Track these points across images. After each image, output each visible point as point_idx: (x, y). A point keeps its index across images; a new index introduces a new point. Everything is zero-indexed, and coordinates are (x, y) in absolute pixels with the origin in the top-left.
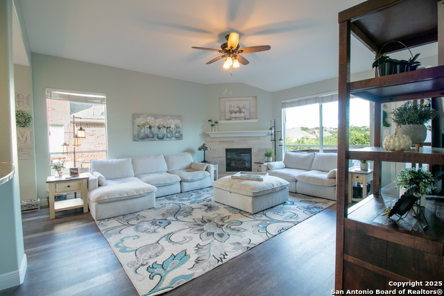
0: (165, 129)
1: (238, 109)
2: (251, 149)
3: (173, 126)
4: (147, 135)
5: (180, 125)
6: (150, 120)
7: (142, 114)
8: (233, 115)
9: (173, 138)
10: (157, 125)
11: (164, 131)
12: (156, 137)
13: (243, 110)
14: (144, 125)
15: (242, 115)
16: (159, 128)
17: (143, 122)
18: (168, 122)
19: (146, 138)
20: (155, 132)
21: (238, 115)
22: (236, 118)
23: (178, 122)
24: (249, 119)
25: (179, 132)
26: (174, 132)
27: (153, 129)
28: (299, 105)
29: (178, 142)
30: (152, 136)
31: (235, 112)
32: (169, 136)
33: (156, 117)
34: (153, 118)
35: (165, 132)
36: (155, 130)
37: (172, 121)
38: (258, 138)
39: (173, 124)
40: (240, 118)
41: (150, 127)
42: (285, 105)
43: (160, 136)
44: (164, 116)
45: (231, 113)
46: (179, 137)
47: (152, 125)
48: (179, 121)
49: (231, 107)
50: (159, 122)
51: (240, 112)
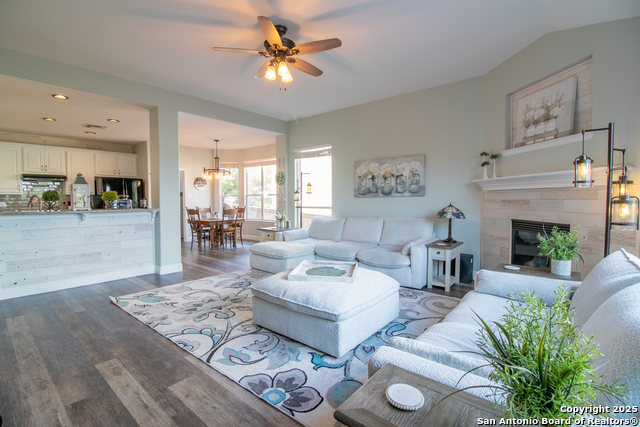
0: (393, 179)
1: (542, 112)
3: (406, 173)
4: (369, 189)
5: (421, 170)
6: (374, 168)
7: (364, 161)
8: (532, 131)
9: (406, 194)
10: (382, 174)
11: (392, 182)
12: (380, 191)
13: (555, 111)
14: (365, 176)
15: (551, 125)
16: (385, 178)
17: (364, 172)
18: (399, 167)
19: (367, 192)
20: (379, 185)
21: (541, 128)
22: (535, 137)
23: (416, 165)
25: (417, 183)
26: (408, 183)
27: (376, 180)
29: (416, 200)
30: (375, 190)
31: (536, 123)
32: (400, 189)
33: (381, 161)
34: (377, 165)
35: (393, 184)
36: (379, 182)
37: (405, 164)
39: (405, 169)
41: (373, 178)
43: (386, 189)
44: (393, 158)
45: (527, 127)
46: (419, 191)
47: (376, 174)
48: (418, 163)
49: (529, 109)
50: (386, 168)
51: (547, 118)
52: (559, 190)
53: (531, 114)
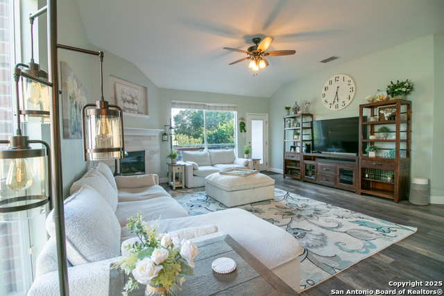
1: (130, 98)
2: (144, 151)
8: (127, 105)
22: (130, 110)
24: (142, 113)
31: (128, 102)
40: (133, 110)
42: (175, 105)
45: (124, 102)
49: (123, 93)
52: (141, 136)
53: (125, 96)
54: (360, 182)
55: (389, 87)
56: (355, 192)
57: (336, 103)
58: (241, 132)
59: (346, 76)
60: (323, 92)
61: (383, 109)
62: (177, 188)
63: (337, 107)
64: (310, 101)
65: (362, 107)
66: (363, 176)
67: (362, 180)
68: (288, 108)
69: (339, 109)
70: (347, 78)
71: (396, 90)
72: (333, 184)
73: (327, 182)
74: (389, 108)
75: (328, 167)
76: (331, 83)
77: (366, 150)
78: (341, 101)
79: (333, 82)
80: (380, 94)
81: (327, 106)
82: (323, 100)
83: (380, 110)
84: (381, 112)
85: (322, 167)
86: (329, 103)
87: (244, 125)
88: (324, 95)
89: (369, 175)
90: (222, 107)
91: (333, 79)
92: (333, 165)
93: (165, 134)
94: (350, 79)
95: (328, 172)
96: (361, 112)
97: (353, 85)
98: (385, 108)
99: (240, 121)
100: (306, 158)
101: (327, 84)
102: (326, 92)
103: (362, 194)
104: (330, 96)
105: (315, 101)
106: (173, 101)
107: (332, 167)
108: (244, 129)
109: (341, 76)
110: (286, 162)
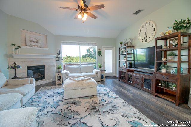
1: (35, 40)
2: (45, 65)
8: (32, 43)
13: (39, 41)
15: (39, 44)
21: (36, 44)
22: (34, 46)
24: (43, 47)
28: (71, 44)
31: (34, 42)
38: (48, 59)
40: (37, 46)
42: (63, 43)
45: (31, 42)
51: (37, 42)
52: (42, 58)
53: (31, 39)
54: (155, 88)
55: (174, 24)
56: (152, 94)
57: (146, 39)
58: (99, 56)
59: (150, 22)
60: (139, 32)
61: (172, 40)
62: (58, 84)
63: (146, 41)
64: (133, 39)
65: (157, 40)
66: (157, 84)
67: (156, 87)
68: (121, 43)
69: (147, 42)
70: (152, 23)
71: (179, 26)
72: (141, 87)
73: (138, 86)
74: (176, 39)
75: (139, 77)
76: (143, 27)
77: (160, 67)
78: (148, 37)
79: (144, 26)
80: (169, 30)
81: (141, 40)
82: (139, 37)
83: (170, 41)
84: (171, 42)
85: (136, 76)
86: (142, 39)
87: (101, 53)
88: (139, 35)
89: (161, 84)
90: (88, 43)
91: (144, 24)
92: (141, 76)
93: (57, 57)
94: (153, 23)
95: (138, 80)
96: (156, 43)
97: (154, 27)
98: (173, 39)
99: (99, 51)
100: (129, 71)
101: (141, 28)
102: (140, 33)
103: (156, 96)
104: (143, 35)
105: (136, 38)
106: (62, 41)
107: (140, 77)
108: (101, 55)
109: (148, 22)
110: (120, 72)
